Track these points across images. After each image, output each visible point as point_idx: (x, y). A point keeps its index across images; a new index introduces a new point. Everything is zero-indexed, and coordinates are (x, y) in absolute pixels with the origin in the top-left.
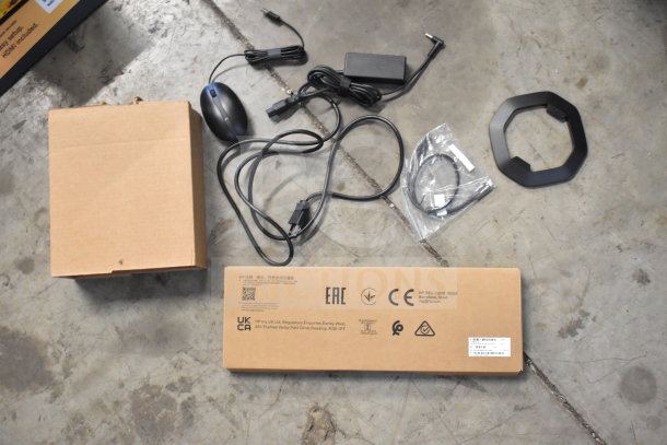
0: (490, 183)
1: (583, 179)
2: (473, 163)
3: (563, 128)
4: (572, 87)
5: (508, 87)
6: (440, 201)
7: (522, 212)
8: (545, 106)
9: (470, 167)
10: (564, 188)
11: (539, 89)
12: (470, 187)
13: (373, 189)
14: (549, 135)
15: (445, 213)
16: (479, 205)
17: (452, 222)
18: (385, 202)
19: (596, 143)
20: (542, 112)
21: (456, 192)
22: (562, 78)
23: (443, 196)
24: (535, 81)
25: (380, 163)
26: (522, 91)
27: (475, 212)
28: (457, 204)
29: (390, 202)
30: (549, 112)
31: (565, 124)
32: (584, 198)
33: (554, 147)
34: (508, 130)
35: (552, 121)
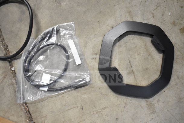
0: (88, 79)
1: (158, 101)
2: (81, 59)
3: (158, 58)
4: (177, 29)
5: (130, 13)
6: (46, 79)
7: (103, 109)
8: (151, 36)
9: (78, 62)
10: (142, 102)
11: (151, 22)
12: (72, 76)
13: (4, 52)
14: (146, 59)
15: (46, 89)
16: (74, 92)
17: (49, 97)
18: (8, 64)
19: (178, 78)
20: (148, 40)
21: (61, 77)
22: (172, 21)
23: (50, 76)
24: (152, 16)
25: (16, 35)
26: (139, 19)
27: (70, 96)
28: (58, 86)
29: (11, 66)
30: (152, 42)
31: (161, 55)
32: (153, 116)
33: (147, 69)
34: (118, 44)
35: (152, 49)
